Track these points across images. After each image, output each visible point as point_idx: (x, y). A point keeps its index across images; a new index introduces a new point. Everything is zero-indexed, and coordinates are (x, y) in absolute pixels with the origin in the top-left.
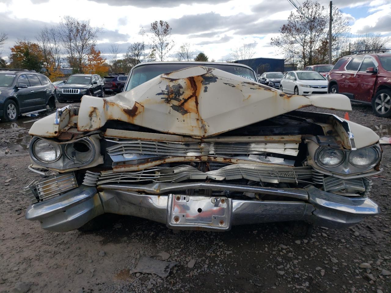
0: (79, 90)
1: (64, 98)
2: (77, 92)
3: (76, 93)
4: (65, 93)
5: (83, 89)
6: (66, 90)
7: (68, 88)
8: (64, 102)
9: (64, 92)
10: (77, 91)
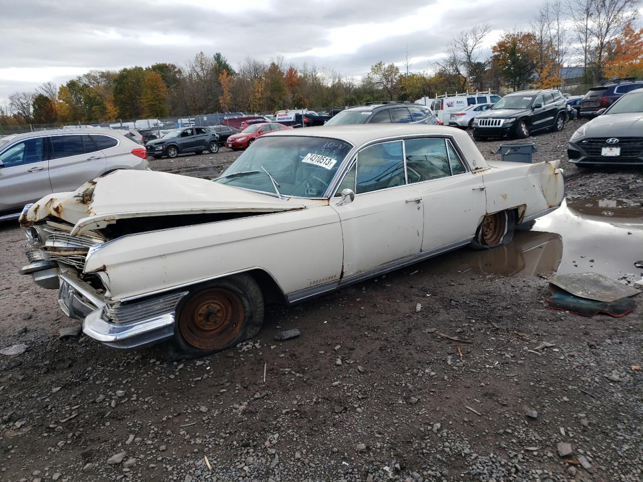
0: (502, 121)
1: (479, 134)
2: (499, 124)
3: (497, 126)
4: (482, 126)
5: (510, 118)
6: (484, 121)
7: (487, 118)
8: (479, 139)
9: (480, 124)
10: (500, 121)
